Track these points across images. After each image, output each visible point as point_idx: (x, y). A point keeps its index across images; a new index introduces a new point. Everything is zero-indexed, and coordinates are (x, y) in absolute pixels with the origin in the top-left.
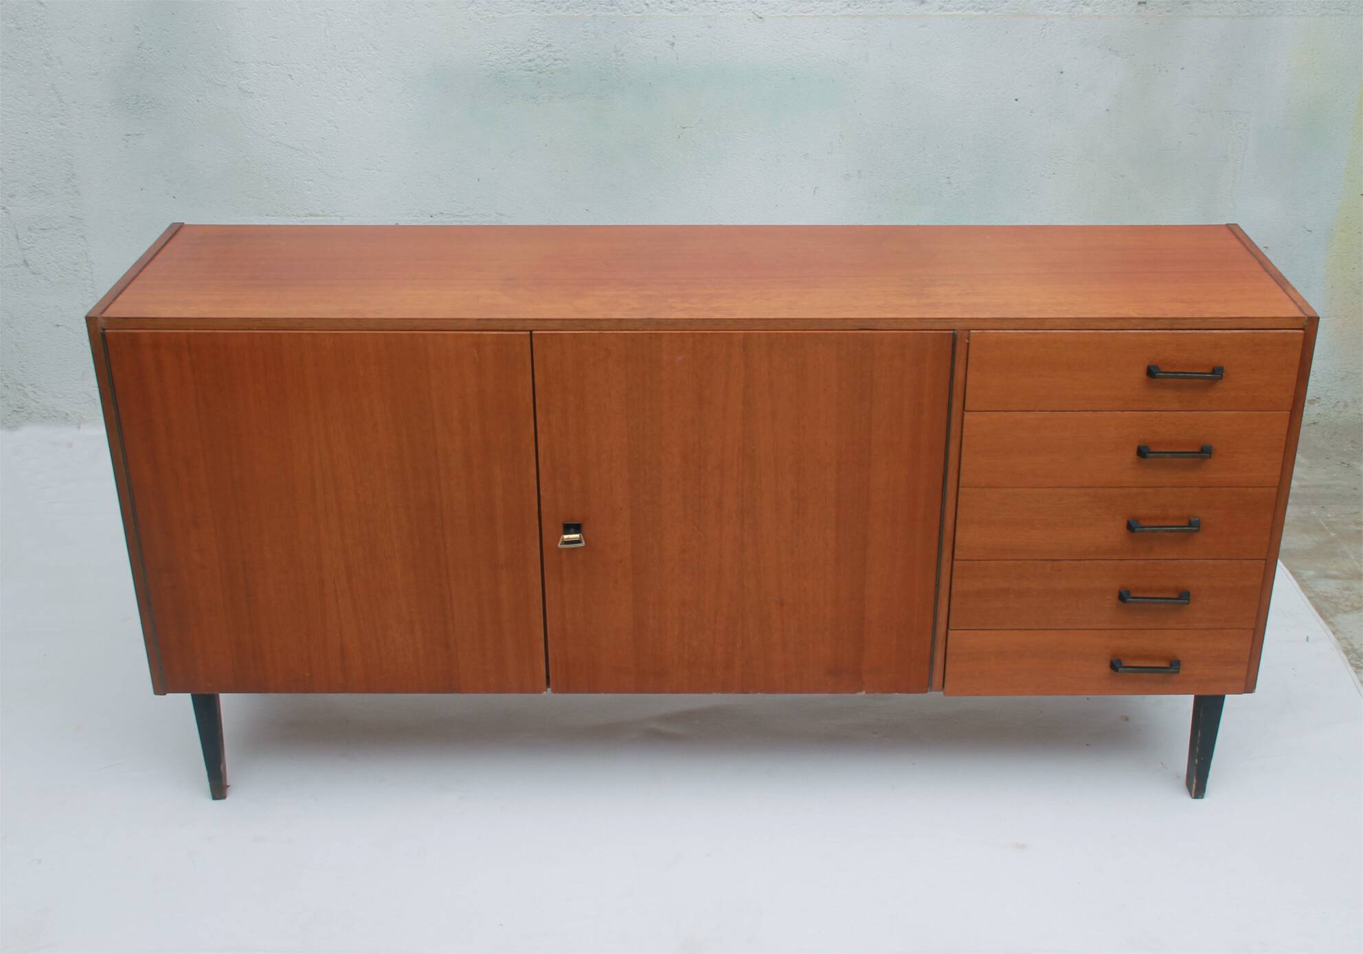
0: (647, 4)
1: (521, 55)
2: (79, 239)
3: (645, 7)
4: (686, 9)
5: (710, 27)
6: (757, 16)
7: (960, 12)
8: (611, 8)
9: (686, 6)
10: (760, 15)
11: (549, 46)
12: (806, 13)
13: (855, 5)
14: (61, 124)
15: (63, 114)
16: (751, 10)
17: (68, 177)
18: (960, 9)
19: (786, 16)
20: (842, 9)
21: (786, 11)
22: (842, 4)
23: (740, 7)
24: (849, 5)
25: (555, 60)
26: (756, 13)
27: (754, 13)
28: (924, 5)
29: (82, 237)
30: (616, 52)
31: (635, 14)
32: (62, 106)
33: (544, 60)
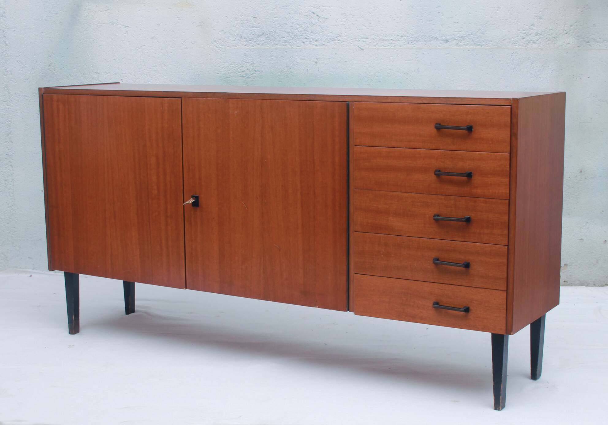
0: (303, 42)
1: (239, 68)
2: (9, 167)
3: (302, 43)
4: (323, 45)
5: (336, 54)
6: (360, 48)
7: (467, 46)
8: (284, 44)
9: (324, 43)
10: (362, 48)
11: (253, 64)
12: (386, 46)
13: (412, 43)
14: (8, 106)
15: (9, 100)
16: (357, 45)
17: (8, 133)
18: (467, 45)
19: (375, 48)
20: (405, 45)
21: (376, 46)
22: (404, 42)
23: (351, 43)
24: (408, 43)
25: (256, 71)
26: (360, 47)
27: (358, 47)
28: (448, 43)
29: (11, 165)
30: (287, 67)
31: (297, 47)
32: (9, 96)
33: (250, 71)
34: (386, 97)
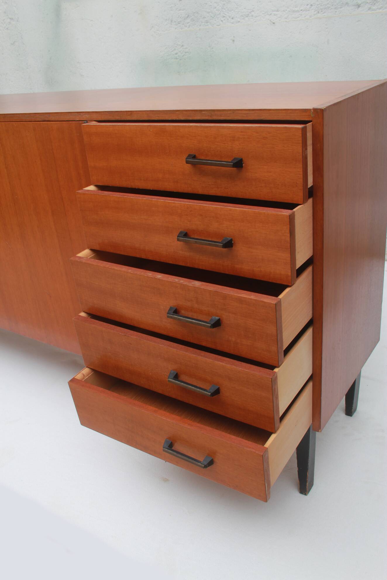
0: (222, 21)
1: (172, 51)
3: (221, 22)
4: (239, 22)
5: (250, 30)
6: (272, 22)
7: (381, 10)
8: (206, 24)
9: (239, 20)
10: (273, 22)
11: (183, 46)
12: (296, 18)
13: (322, 11)
16: (269, 19)
18: (380, 9)
19: (286, 21)
20: (315, 15)
21: (286, 18)
22: (314, 12)
23: (264, 18)
24: (318, 12)
25: (186, 53)
26: (272, 21)
27: (270, 21)
28: (360, 8)
30: (209, 47)
31: (217, 27)
33: (181, 53)
34: (130, 113)
